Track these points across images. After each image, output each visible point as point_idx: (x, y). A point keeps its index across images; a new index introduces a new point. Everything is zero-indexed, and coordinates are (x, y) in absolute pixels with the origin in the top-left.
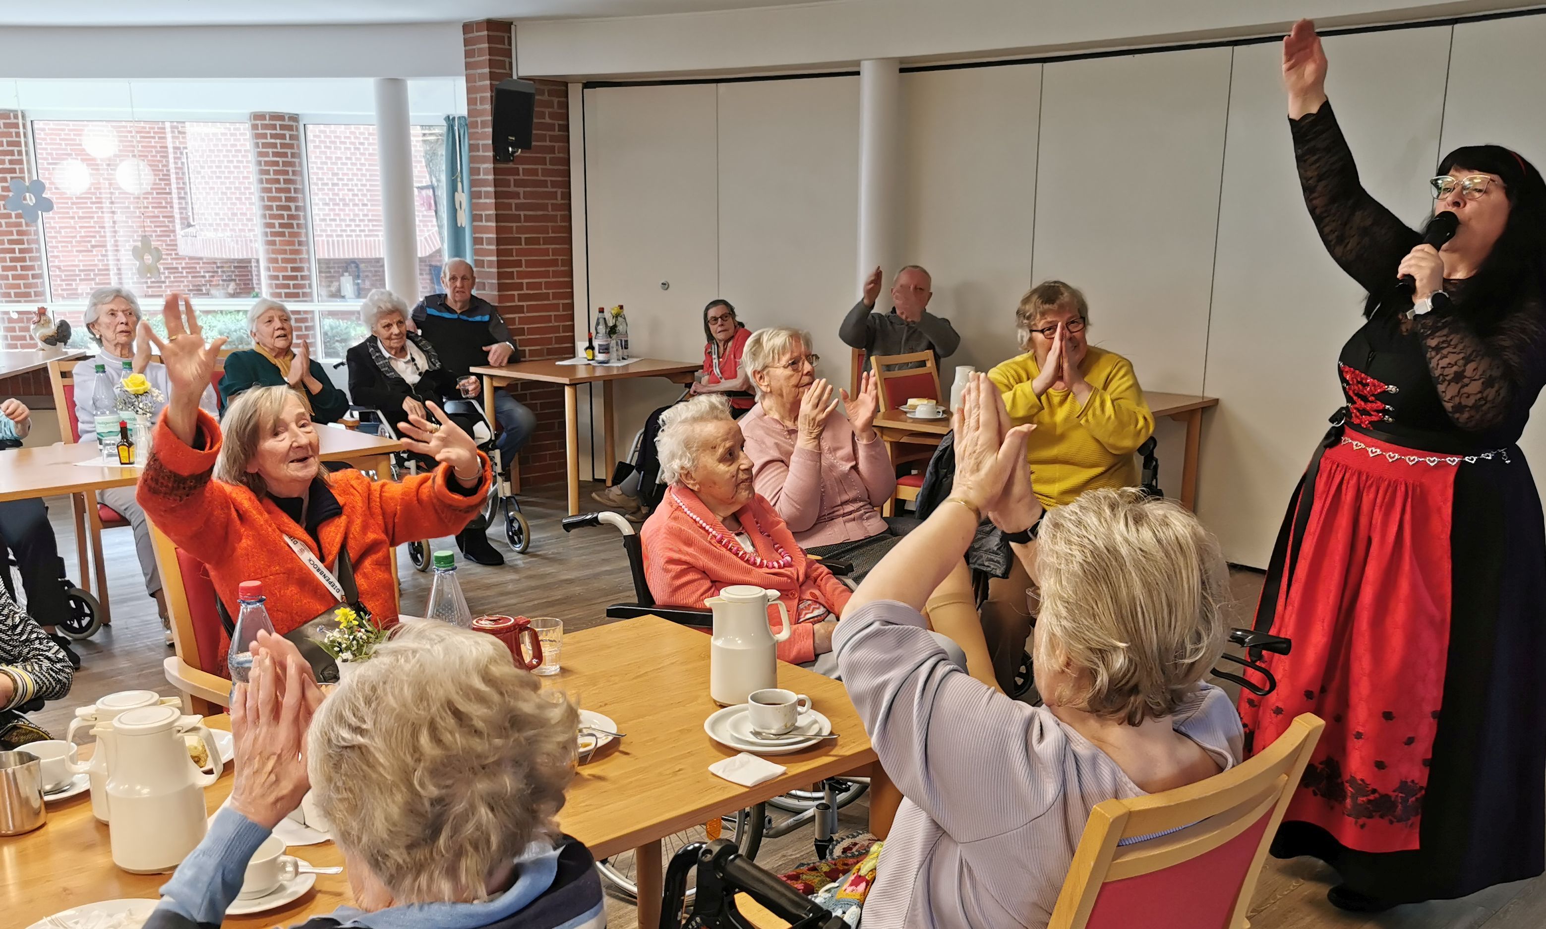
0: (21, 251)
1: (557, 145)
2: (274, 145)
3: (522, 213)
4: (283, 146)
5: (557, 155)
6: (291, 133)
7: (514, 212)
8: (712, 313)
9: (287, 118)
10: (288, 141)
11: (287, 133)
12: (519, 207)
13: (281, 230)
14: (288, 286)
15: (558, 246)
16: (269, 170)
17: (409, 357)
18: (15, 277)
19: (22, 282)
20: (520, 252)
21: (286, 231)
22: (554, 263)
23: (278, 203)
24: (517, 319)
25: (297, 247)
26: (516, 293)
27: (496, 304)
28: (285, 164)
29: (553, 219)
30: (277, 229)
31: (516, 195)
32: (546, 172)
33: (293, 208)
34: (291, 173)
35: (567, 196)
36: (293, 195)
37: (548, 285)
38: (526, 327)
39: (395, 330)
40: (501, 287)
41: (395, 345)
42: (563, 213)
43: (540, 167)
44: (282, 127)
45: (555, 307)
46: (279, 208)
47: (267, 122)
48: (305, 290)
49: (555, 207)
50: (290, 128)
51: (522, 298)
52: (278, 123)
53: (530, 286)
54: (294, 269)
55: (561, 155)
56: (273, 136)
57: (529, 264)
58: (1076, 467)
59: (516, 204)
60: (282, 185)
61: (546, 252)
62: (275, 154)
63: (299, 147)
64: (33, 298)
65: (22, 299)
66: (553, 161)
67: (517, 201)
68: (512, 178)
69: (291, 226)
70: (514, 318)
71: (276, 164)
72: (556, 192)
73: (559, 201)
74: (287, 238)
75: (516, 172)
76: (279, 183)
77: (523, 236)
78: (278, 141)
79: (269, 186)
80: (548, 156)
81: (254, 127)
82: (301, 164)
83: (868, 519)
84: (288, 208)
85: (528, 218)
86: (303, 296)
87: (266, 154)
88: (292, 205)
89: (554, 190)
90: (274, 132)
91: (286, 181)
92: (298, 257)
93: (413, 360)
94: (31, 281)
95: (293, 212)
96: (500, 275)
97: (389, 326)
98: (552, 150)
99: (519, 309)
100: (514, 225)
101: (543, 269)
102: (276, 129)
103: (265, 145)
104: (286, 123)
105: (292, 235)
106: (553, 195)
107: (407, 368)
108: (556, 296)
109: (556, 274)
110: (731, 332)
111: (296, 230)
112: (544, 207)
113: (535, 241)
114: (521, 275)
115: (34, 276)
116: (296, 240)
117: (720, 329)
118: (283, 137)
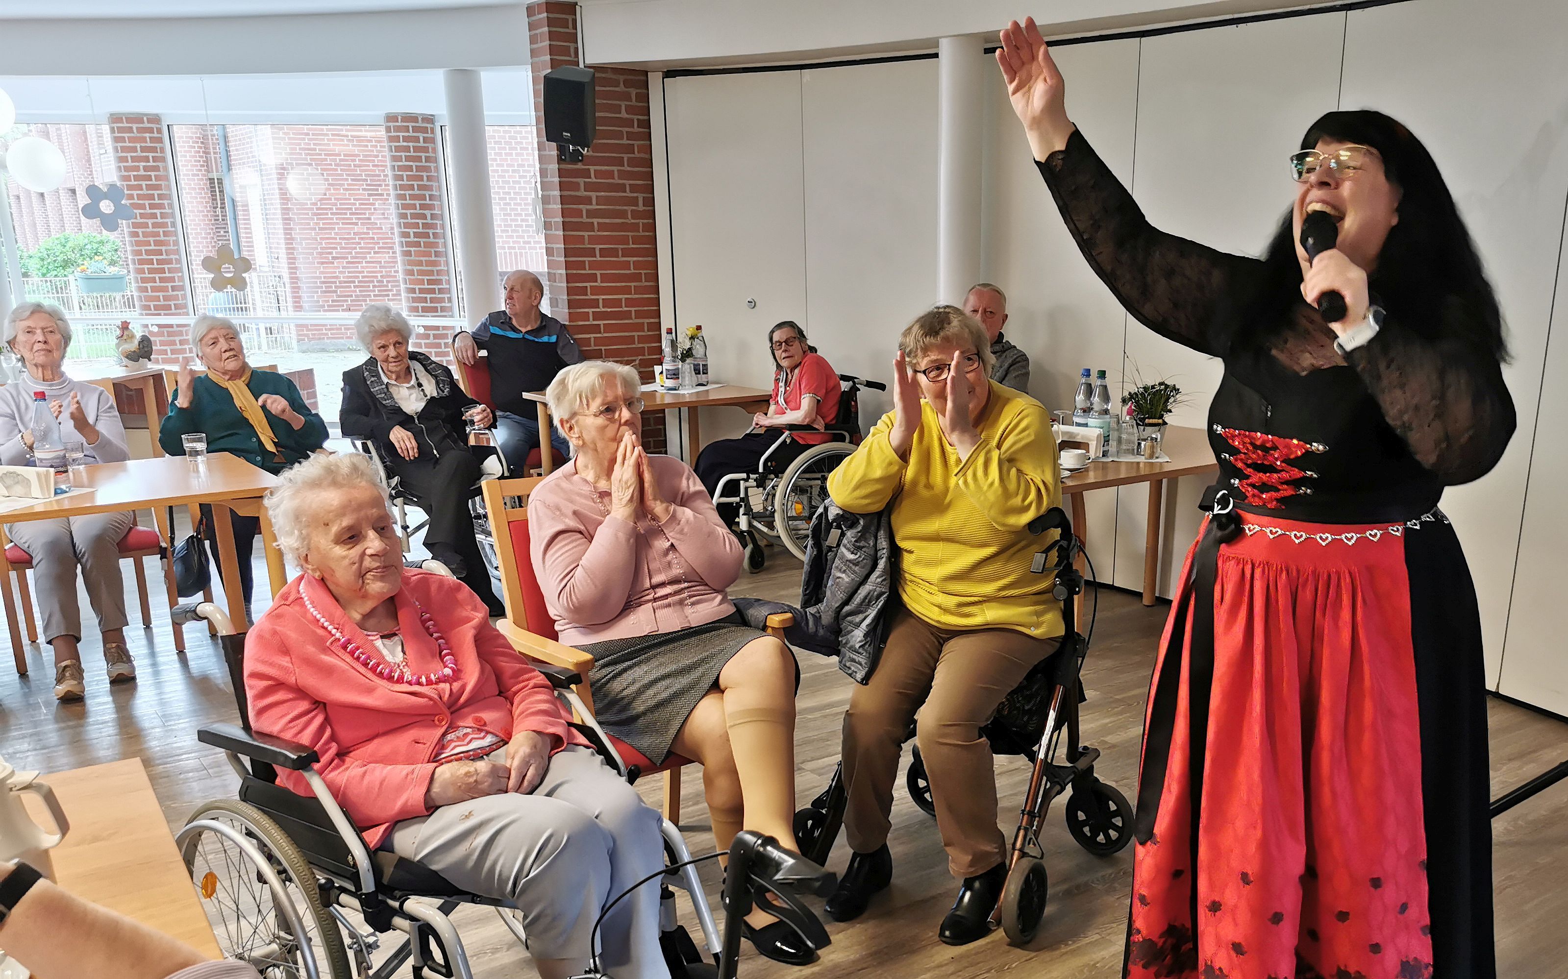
0: (159, 262)
1: (636, 143)
2: (407, 149)
3: (595, 221)
4: (416, 149)
5: (637, 155)
6: (425, 135)
7: (585, 219)
8: (776, 337)
9: (420, 119)
10: (421, 144)
11: (421, 136)
12: (590, 213)
13: (416, 240)
14: (425, 300)
15: (640, 259)
16: (402, 176)
17: (413, 382)
18: (154, 289)
19: (161, 294)
20: (593, 265)
21: (422, 240)
22: (636, 277)
23: (412, 211)
24: (592, 340)
25: (433, 258)
26: (590, 310)
27: (567, 323)
28: (418, 168)
29: (634, 227)
30: (412, 239)
31: (588, 200)
32: (623, 175)
33: (429, 217)
34: (425, 178)
35: (651, 202)
36: (428, 202)
37: (630, 302)
38: (603, 348)
39: (392, 352)
40: (571, 304)
41: (394, 369)
42: (645, 221)
43: (615, 168)
44: (415, 129)
45: (639, 327)
46: (414, 216)
47: (399, 124)
48: (443, 304)
49: (636, 215)
50: (424, 130)
51: (597, 316)
52: (411, 125)
53: (606, 303)
54: (430, 282)
55: (642, 155)
56: (405, 139)
57: (605, 279)
58: (962, 547)
59: (587, 210)
60: (416, 192)
61: (626, 266)
62: (408, 158)
63: (434, 150)
64: (173, 311)
65: (162, 312)
66: (632, 162)
67: (589, 207)
68: (581, 181)
69: (427, 235)
70: (590, 338)
71: (410, 168)
72: (637, 197)
73: (641, 208)
74: (422, 249)
75: (586, 174)
76: (413, 190)
77: (598, 247)
78: (411, 144)
79: (402, 192)
80: (626, 156)
81: (388, 129)
82: (437, 169)
83: (693, 604)
84: (424, 217)
85: (602, 227)
86: (441, 311)
87: (399, 159)
88: (428, 213)
89: (635, 195)
90: (406, 134)
91: (420, 187)
92: (435, 269)
93: (420, 385)
94: (171, 293)
95: (429, 221)
96: (570, 291)
97: (384, 347)
98: (630, 149)
99: (596, 329)
100: (586, 234)
101: (623, 284)
102: (408, 131)
103: (398, 149)
104: (420, 124)
105: (428, 245)
106: (634, 202)
107: (410, 395)
108: (639, 314)
109: (638, 290)
110: (797, 359)
111: (432, 240)
112: (622, 214)
113: (613, 253)
114: (596, 291)
115: (174, 289)
116: (433, 250)
117: (784, 355)
118: (417, 139)
